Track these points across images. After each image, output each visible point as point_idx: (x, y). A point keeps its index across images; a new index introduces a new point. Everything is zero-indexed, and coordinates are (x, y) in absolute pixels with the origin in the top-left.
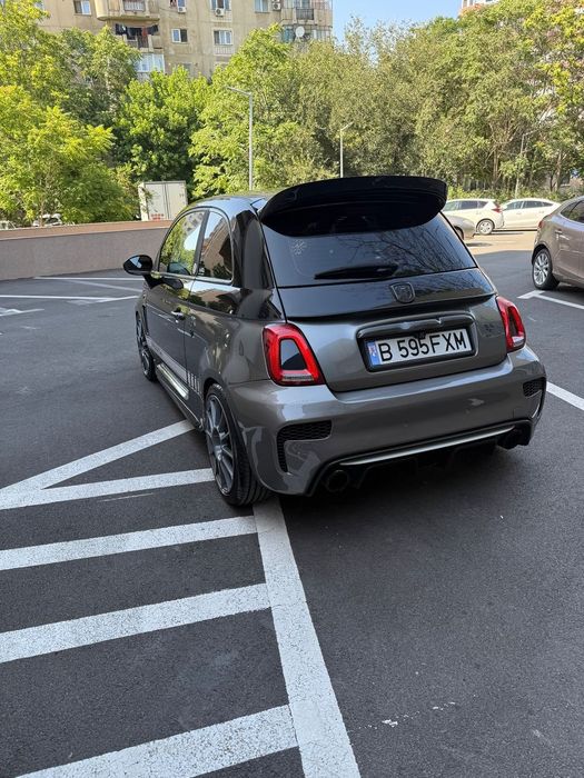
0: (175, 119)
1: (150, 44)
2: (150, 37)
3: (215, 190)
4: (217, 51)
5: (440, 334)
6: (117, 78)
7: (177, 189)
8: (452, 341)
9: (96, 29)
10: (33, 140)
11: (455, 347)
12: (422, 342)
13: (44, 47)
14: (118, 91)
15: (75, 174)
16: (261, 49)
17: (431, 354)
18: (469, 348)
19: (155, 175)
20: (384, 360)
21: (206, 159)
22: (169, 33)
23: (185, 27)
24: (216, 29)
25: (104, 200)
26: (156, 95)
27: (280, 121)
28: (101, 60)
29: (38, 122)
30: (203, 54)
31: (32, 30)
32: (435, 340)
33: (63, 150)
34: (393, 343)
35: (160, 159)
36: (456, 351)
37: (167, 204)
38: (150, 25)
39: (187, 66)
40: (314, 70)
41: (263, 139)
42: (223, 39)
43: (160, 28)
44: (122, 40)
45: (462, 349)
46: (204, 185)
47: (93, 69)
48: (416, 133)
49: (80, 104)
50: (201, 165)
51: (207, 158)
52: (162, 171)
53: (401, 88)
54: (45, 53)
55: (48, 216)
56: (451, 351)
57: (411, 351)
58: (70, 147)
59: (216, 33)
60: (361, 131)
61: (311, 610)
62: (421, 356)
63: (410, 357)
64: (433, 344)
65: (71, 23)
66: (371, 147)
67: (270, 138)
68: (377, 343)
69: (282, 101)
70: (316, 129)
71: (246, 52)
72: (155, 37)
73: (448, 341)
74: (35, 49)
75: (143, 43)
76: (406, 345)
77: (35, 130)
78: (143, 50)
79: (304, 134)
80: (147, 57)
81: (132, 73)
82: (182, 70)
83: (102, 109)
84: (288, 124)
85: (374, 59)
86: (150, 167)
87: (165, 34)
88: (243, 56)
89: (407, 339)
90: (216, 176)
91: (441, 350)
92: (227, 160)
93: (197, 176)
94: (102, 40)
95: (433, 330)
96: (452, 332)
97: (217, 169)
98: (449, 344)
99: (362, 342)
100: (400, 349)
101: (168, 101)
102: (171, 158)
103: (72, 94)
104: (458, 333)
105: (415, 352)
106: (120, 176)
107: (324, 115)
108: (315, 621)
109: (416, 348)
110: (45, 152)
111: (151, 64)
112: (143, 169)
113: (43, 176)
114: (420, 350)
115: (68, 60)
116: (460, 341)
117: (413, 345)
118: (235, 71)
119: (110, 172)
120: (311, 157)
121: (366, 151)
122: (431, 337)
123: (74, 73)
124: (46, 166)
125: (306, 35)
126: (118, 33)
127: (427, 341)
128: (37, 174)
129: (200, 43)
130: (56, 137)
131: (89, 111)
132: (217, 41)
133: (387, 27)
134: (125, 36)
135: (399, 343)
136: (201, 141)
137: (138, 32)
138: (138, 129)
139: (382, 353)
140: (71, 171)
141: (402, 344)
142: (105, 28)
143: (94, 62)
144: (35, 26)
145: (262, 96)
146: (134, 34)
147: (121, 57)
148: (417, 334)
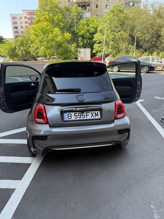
0: (92, 30)
1: (87, 9)
2: (87, 7)
3: (98, 51)
4: (106, 10)
5: (90, 112)
6: (77, 19)
7: (88, 50)
8: (94, 115)
9: (73, 6)
10: (50, 37)
11: (94, 116)
12: (83, 114)
13: (59, 11)
14: (77, 23)
15: (60, 46)
16: (116, 10)
17: (85, 118)
18: (99, 117)
19: (85, 47)
20: (68, 119)
21: (97, 42)
22: (93, 6)
23: (97, 4)
24: (106, 4)
25: (67, 53)
26: (87, 23)
27: (119, 31)
28: (74, 14)
29: (52, 32)
30: (102, 12)
31: (56, 7)
32: (87, 114)
33: (57, 39)
34: (73, 114)
35: (87, 42)
36: (95, 118)
37: (85, 55)
38: (88, 4)
39: (97, 15)
40: (131, 16)
41: (114, 36)
42: (108, 7)
43: (91, 5)
44: (80, 8)
45: (97, 117)
46: (96, 49)
47: (71, 17)
48: (161, 35)
49: (67, 26)
50: (96, 44)
51: (98, 42)
52: (87, 45)
53: (158, 21)
54: (59, 13)
55: (53, 57)
56: (93, 118)
57: (78, 117)
58: (59, 39)
59: (106, 5)
60: (144, 34)
62: (82, 118)
63: (78, 119)
64: (87, 115)
65: (67, 4)
66: (147, 39)
67: (116, 36)
68: (67, 113)
69: (121, 25)
70: (129, 34)
71: (111, 11)
72: (89, 7)
73: (92, 114)
74: (57, 12)
75: (85, 9)
76: (77, 115)
77: (50, 34)
78: (85, 11)
79: (126, 35)
80: (86, 13)
81: (81, 18)
82: (95, 16)
83: (72, 27)
84: (122, 32)
85: (152, 12)
86: (83, 44)
87: (92, 6)
88: (110, 12)
89: (78, 113)
90: (99, 47)
91: (89, 117)
92: (102, 42)
93: (94, 47)
94: (75, 9)
95: (88, 111)
96: (94, 112)
97: (100, 45)
98: (92, 115)
99: (62, 112)
100: (75, 116)
101: (90, 25)
102: (90, 41)
103: (65, 24)
104: (96, 112)
105: (80, 117)
106: (73, 47)
107: (132, 30)
109: (81, 116)
110: (53, 40)
111: (87, 15)
112: (82, 44)
113: (52, 46)
114: (82, 116)
115: (65, 14)
116: (97, 115)
117: (80, 115)
118: (108, 16)
119: (70, 45)
120: (127, 42)
121: (145, 40)
122: (86, 113)
123: (66, 18)
124: (54, 44)
125: (133, 5)
126: (79, 6)
127: (85, 114)
128: (51, 46)
129: (101, 8)
130: (56, 36)
131: (69, 28)
132: (106, 8)
133: (156, 2)
134: (81, 7)
135: (75, 114)
136: (97, 37)
137: (84, 6)
138: (82, 33)
139: (68, 116)
141: (76, 115)
142: (75, 5)
143: (71, 15)
144: (57, 6)
145: (116, 23)
146: (83, 7)
147: (79, 13)
148: (82, 112)
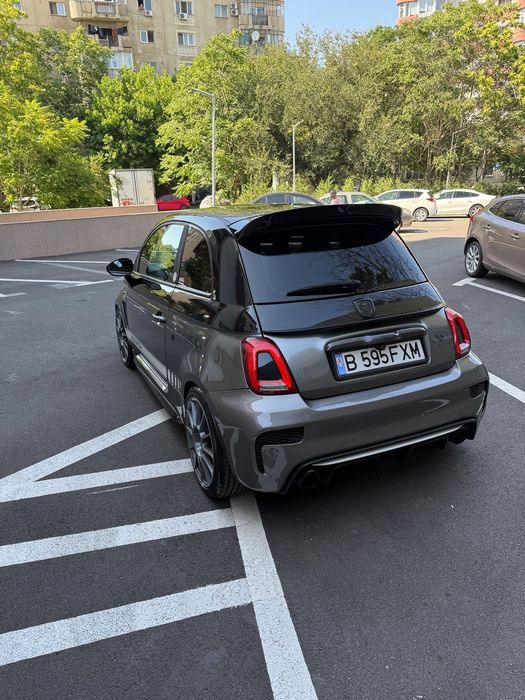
0: (143, 112)
1: (120, 43)
2: (119, 37)
3: (180, 177)
4: (181, 51)
5: (398, 344)
6: (89, 73)
7: (145, 177)
8: (409, 351)
9: (71, 29)
10: (13, 131)
11: (411, 356)
12: (383, 352)
13: (22, 45)
14: (90, 85)
15: (51, 162)
16: (222, 52)
17: (390, 363)
18: (423, 357)
19: (124, 163)
20: (349, 370)
21: (171, 149)
22: (137, 34)
23: (150, 29)
24: (181, 31)
25: (78, 185)
26: (125, 90)
27: (238, 117)
28: (75, 56)
29: (18, 114)
30: (168, 54)
31: (11, 29)
32: (393, 351)
33: (40, 140)
34: (357, 354)
35: (129, 147)
36: (412, 360)
37: (136, 189)
38: (120, 26)
39: (153, 64)
40: (267, 73)
41: (223, 132)
42: (187, 40)
43: (129, 29)
44: (94, 39)
45: (417, 358)
46: (170, 172)
47: (67, 65)
48: (360, 129)
49: (55, 96)
50: (167, 155)
51: (173, 148)
52: (131, 159)
53: (347, 89)
54: (23, 50)
55: (26, 199)
56: (407, 360)
57: (373, 361)
58: (47, 137)
59: (180, 35)
60: (311, 127)
61: (289, 605)
62: (382, 365)
63: (373, 367)
64: (392, 354)
65: (47, 22)
66: (320, 141)
67: (230, 132)
68: (344, 354)
69: (241, 99)
70: (270, 125)
71: (207, 55)
72: (124, 38)
73: (405, 351)
74: (14, 46)
75: (113, 43)
76: (368, 355)
77: (14, 122)
78: (113, 48)
79: (260, 129)
80: (117, 55)
81: (103, 69)
82: (148, 67)
83: (76, 101)
84: (246, 120)
85: (322, 63)
86: (119, 156)
87: (133, 35)
88: (205, 58)
89: (369, 350)
90: (180, 165)
91: (399, 360)
92: (190, 151)
93: (163, 165)
94: (76, 39)
95: (392, 342)
96: (408, 343)
97: (182, 159)
98: (406, 353)
99: (330, 354)
100: (364, 359)
101: (135, 95)
102: (139, 147)
103: (48, 88)
104: (413, 343)
105: (377, 361)
106: (93, 163)
107: (278, 113)
108: (293, 616)
109: (377, 358)
110: (25, 142)
111: (120, 61)
112: (114, 157)
113: (22, 164)
114: (381, 359)
115: (45, 57)
116: (415, 351)
117: (375, 355)
118: (198, 71)
119: (84, 160)
120: (266, 150)
121: (315, 145)
122: (390, 348)
123: (50, 69)
124: (24, 154)
125: (262, 39)
126: (91, 33)
127: (386, 351)
128: (16, 162)
129: (165, 44)
130: (35, 128)
131: (65, 104)
132: (181, 42)
133: (333, 35)
134: (97, 36)
135: (362, 353)
136: (167, 132)
137: (109, 32)
138: (109, 121)
139: (348, 363)
140: (48, 160)
141: (365, 356)
142: (78, 29)
143: (68, 58)
144: (13, 26)
145: (222, 93)
146: (105, 34)
147: (94, 55)
148: (379, 346)
